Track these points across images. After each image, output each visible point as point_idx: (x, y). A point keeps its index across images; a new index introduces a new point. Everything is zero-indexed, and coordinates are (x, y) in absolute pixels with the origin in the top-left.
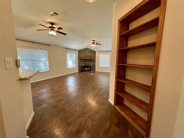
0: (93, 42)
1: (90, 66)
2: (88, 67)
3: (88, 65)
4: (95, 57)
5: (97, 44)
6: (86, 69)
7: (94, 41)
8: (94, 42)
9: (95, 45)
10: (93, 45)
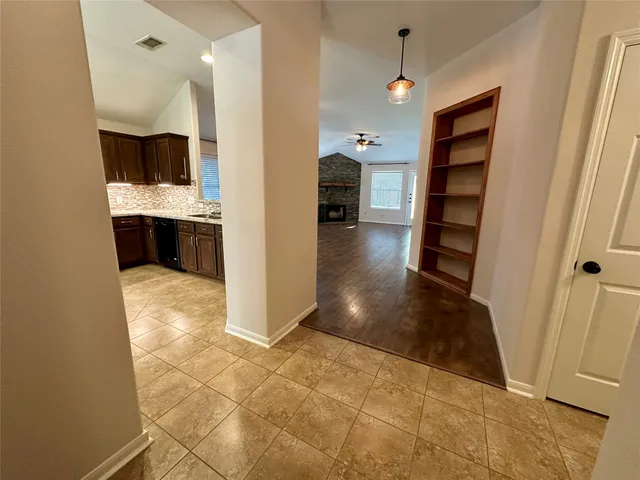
0: (359, 137)
1: (344, 206)
2: (336, 208)
3: (338, 203)
4: (359, 181)
5: (371, 143)
6: (333, 214)
7: (361, 135)
8: (363, 138)
9: (365, 148)
10: (359, 148)
